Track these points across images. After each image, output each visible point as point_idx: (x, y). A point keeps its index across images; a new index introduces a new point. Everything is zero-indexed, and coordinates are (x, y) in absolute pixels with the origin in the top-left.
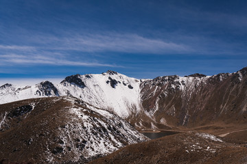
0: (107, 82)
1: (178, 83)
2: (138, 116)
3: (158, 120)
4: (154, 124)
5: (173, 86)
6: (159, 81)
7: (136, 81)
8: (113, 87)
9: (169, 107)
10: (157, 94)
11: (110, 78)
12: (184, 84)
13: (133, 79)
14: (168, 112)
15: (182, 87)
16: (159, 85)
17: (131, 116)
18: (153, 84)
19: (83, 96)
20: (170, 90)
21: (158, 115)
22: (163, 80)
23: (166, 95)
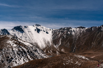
0: (35, 30)
1: (71, 31)
2: (50, 47)
3: (60, 50)
4: (58, 51)
5: (69, 33)
6: (62, 30)
8: (38, 33)
9: (66, 43)
10: (61, 36)
11: (37, 28)
13: (49, 29)
14: (65, 45)
15: (73, 33)
16: (62, 32)
17: (47, 48)
18: (59, 32)
19: (22, 37)
20: (67, 34)
21: (60, 47)
22: (64, 29)
23: (65, 37)
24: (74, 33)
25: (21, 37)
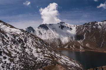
1: (97, 25)
2: (73, 42)
3: (85, 44)
4: (82, 46)
5: (94, 27)
6: (86, 25)
7: (74, 26)
8: (62, 29)
9: (92, 37)
10: (85, 31)
11: (61, 25)
12: (100, 25)
14: (91, 40)
16: (86, 27)
17: (69, 42)
18: (83, 27)
20: (92, 29)
21: (85, 42)
22: (88, 24)
23: (90, 31)
24: (100, 27)
25: (45, 33)
